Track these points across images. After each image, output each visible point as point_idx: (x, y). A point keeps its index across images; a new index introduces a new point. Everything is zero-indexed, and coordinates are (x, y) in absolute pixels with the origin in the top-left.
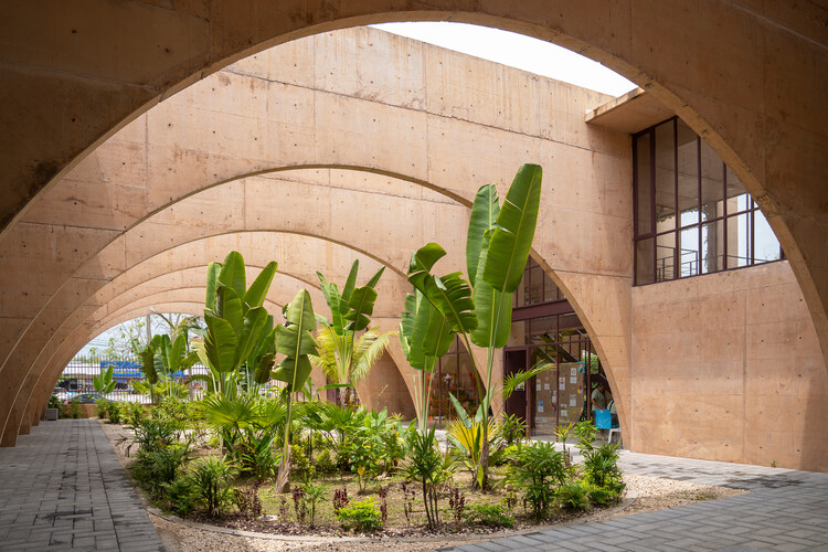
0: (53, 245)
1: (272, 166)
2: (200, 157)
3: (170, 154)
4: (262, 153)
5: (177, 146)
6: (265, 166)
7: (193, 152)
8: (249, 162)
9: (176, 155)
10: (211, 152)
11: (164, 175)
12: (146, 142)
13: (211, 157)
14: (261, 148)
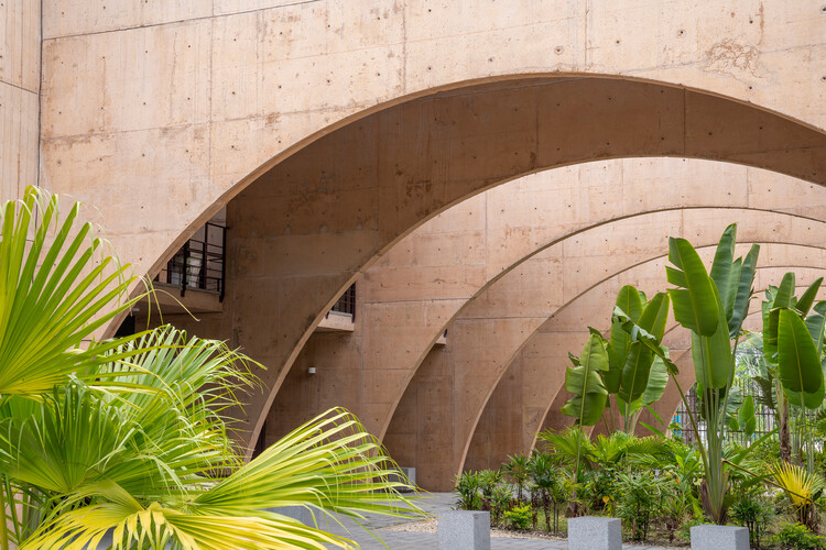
0: (425, 315)
1: (583, 226)
2: (524, 232)
3: (503, 234)
4: (574, 218)
5: (507, 226)
6: (577, 228)
7: (519, 229)
8: (564, 227)
9: (507, 233)
10: (533, 226)
11: (498, 251)
12: (486, 228)
13: (533, 230)
14: (574, 212)
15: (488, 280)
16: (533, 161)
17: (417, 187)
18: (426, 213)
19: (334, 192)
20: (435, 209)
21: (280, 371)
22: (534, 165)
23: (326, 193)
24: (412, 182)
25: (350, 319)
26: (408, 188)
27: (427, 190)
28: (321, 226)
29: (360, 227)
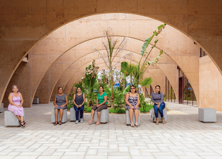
0: (48, 59)
4: (89, 36)
5: (71, 37)
8: (86, 38)
9: (71, 39)
11: (69, 43)
12: (65, 37)
13: (78, 38)
15: (66, 50)
16: (96, 11)
17: (59, 15)
18: (62, 23)
19: (32, 14)
20: (65, 22)
21: (14, 68)
22: (95, 12)
23: (29, 15)
24: (58, 14)
25: (27, 59)
26: (57, 15)
27: (63, 16)
28: (28, 25)
29: (41, 26)
